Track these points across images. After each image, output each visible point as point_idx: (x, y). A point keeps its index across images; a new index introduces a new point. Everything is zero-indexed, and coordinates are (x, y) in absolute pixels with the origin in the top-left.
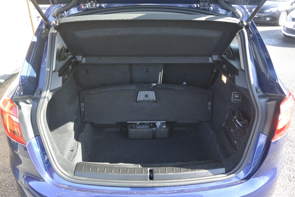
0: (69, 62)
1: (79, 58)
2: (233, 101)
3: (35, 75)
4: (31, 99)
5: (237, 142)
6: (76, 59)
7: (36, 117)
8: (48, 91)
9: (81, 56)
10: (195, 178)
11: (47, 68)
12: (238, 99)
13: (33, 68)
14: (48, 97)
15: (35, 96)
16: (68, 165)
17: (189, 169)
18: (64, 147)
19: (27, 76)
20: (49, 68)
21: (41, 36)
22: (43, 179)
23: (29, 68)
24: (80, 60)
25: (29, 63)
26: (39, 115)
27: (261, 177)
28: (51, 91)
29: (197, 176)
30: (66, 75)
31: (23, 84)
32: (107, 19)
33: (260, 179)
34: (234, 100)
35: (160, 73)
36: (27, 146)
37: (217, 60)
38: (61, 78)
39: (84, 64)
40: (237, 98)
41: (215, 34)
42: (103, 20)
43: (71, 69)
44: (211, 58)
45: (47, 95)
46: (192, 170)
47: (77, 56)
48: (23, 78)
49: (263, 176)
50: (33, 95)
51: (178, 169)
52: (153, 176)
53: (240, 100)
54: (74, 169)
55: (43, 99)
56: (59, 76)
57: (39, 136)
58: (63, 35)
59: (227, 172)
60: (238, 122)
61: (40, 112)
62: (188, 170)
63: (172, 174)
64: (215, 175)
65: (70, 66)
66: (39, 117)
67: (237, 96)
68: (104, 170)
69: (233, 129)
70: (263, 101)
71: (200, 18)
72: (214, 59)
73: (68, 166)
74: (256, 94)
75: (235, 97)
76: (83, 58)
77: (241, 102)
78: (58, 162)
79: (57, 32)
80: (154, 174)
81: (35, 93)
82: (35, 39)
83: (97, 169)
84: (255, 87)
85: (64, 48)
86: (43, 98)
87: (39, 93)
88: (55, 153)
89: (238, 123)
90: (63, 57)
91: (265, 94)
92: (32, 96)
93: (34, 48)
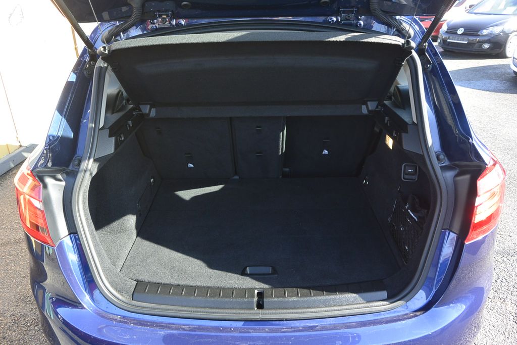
0: (128, 116)
1: (146, 109)
2: (404, 179)
3: (71, 135)
4: (65, 173)
5: (408, 247)
6: (140, 110)
7: (71, 202)
8: (92, 160)
9: (149, 106)
10: (335, 306)
11: (90, 123)
12: (413, 175)
13: (68, 124)
14: (90, 170)
15: (71, 168)
16: (123, 283)
17: (325, 292)
18: (119, 254)
19: (59, 136)
20: (93, 123)
21: (83, 73)
22: (81, 303)
23: (62, 123)
24: (147, 112)
25: (61, 115)
26: (76, 199)
27: (451, 305)
28: (95, 160)
29: (338, 304)
30: (122, 136)
31: (52, 148)
32: (184, 41)
33: (450, 309)
34: (406, 177)
35: (281, 133)
36: (55, 248)
37: (375, 110)
38: (113, 139)
39: (153, 119)
40: (410, 174)
41: (366, 65)
42: (178, 43)
43: (131, 126)
44: (365, 106)
45: (90, 167)
46: (331, 293)
47: (141, 107)
48: (51, 138)
49: (455, 303)
50: (68, 166)
51: (305, 291)
52: (263, 302)
53: (415, 177)
54: (132, 289)
55: (83, 173)
56: (110, 136)
57: (76, 233)
58: (117, 70)
59: (391, 297)
60: (411, 213)
61: (79, 194)
62: (323, 293)
63: (295, 299)
64: (368, 302)
65: (130, 122)
66: (76, 201)
67: (410, 171)
68: (182, 292)
69: (404, 226)
70: (450, 174)
71: (336, 38)
72: (370, 109)
73: (122, 285)
74: (437, 164)
75: (407, 172)
76: (152, 109)
77: (417, 180)
78: (107, 278)
79: (108, 66)
80: (265, 300)
81: (72, 163)
82: (73, 78)
83: (170, 290)
84: (436, 153)
85: (120, 93)
86: (82, 171)
87: (76, 163)
88: (102, 263)
89: (411, 215)
90: (120, 107)
91: (453, 163)
92: (66, 168)
93: (71, 92)
